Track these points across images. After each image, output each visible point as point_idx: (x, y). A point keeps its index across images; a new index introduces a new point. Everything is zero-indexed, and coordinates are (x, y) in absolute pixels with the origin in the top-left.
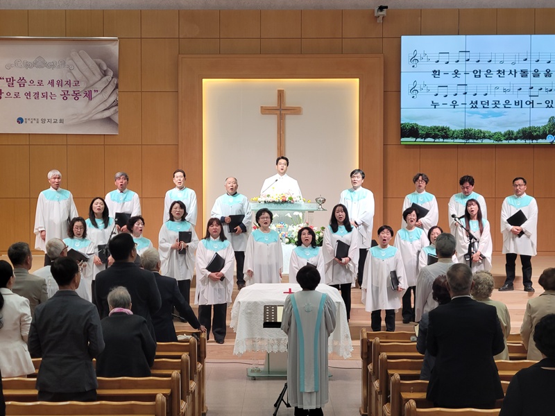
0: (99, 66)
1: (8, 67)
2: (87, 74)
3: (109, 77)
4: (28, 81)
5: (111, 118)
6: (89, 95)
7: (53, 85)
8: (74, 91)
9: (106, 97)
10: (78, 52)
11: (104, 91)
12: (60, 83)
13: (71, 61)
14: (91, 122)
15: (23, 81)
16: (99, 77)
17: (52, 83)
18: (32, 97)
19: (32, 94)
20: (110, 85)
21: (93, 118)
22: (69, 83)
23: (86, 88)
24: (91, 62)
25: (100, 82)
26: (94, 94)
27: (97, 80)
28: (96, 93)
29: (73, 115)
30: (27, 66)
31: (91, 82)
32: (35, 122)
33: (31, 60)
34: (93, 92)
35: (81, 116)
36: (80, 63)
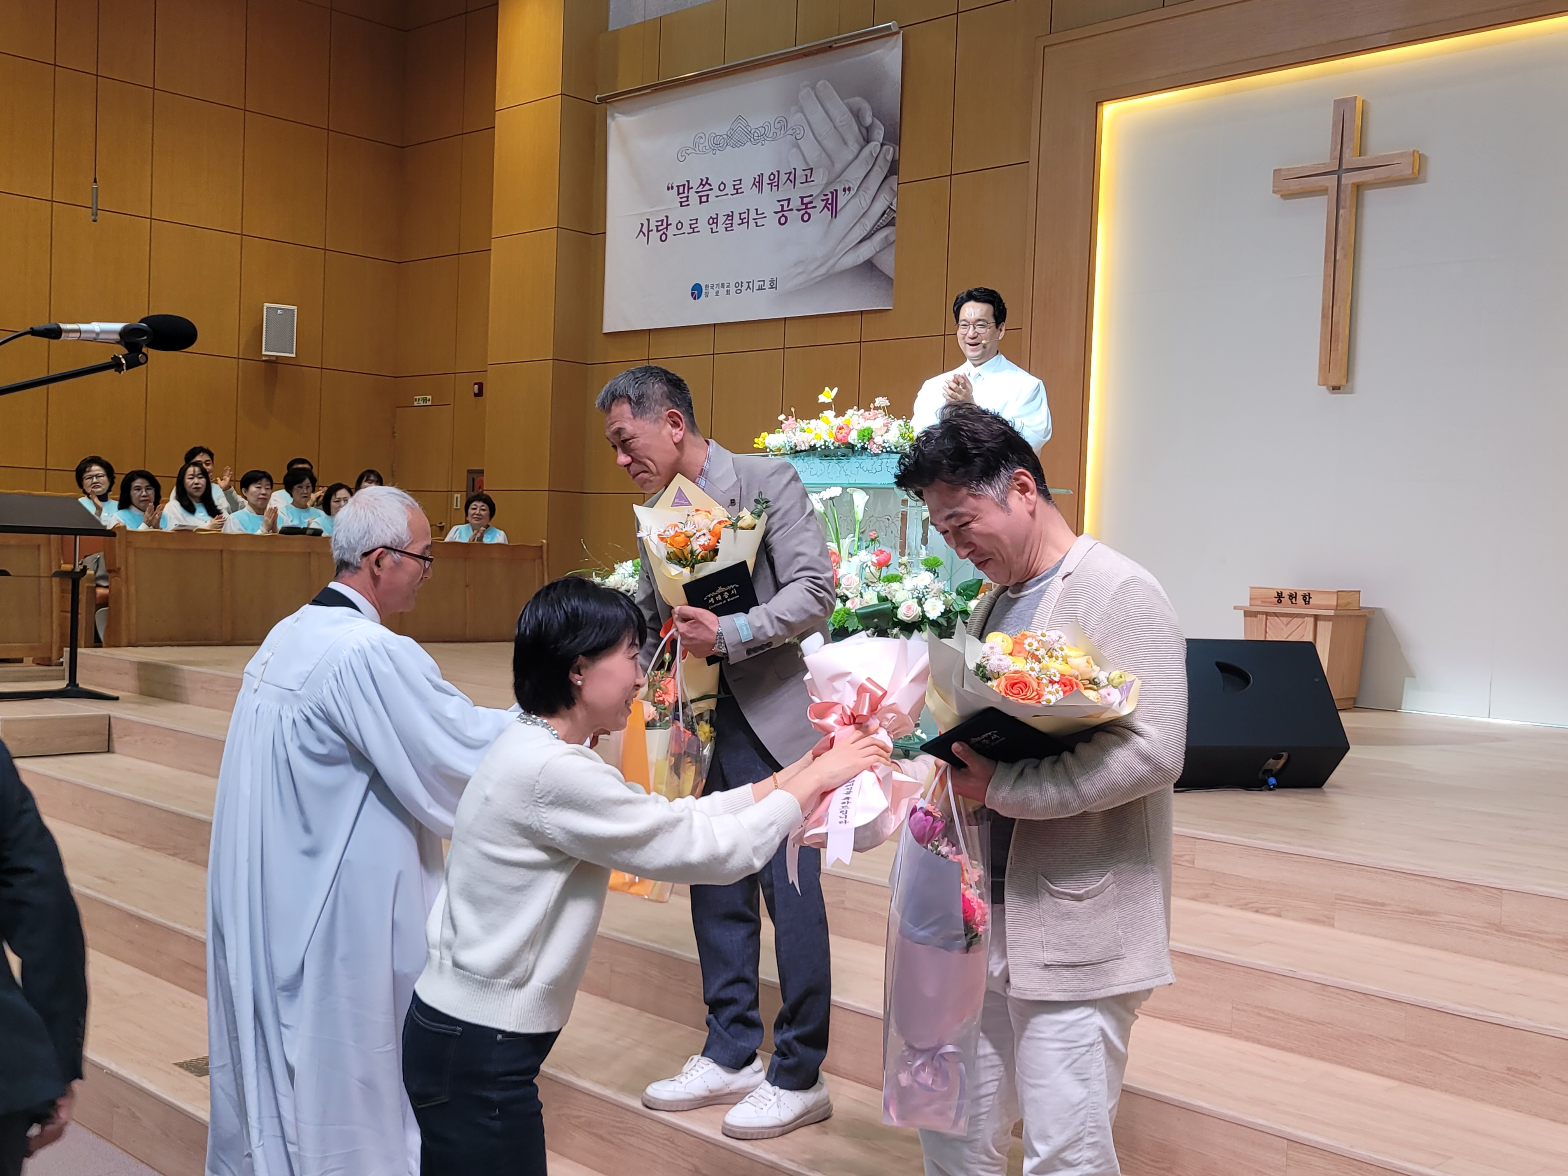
0: (857, 115)
1: (682, 155)
2: (830, 144)
3: (874, 146)
4: (715, 186)
5: (875, 262)
6: (832, 206)
7: (760, 190)
8: (802, 198)
9: (865, 204)
10: (814, 88)
11: (864, 185)
12: (775, 182)
13: (800, 115)
14: (831, 278)
15: (707, 187)
16: (854, 147)
17: (758, 183)
18: (721, 227)
19: (721, 219)
20: (876, 168)
21: (839, 267)
22: (792, 178)
23: (828, 185)
24: (840, 110)
25: (857, 162)
26: (842, 199)
27: (851, 157)
28: (848, 196)
29: (797, 264)
30: (717, 146)
31: (838, 167)
32: (723, 291)
33: (723, 130)
34: (840, 193)
35: (812, 267)
36: (817, 115)
